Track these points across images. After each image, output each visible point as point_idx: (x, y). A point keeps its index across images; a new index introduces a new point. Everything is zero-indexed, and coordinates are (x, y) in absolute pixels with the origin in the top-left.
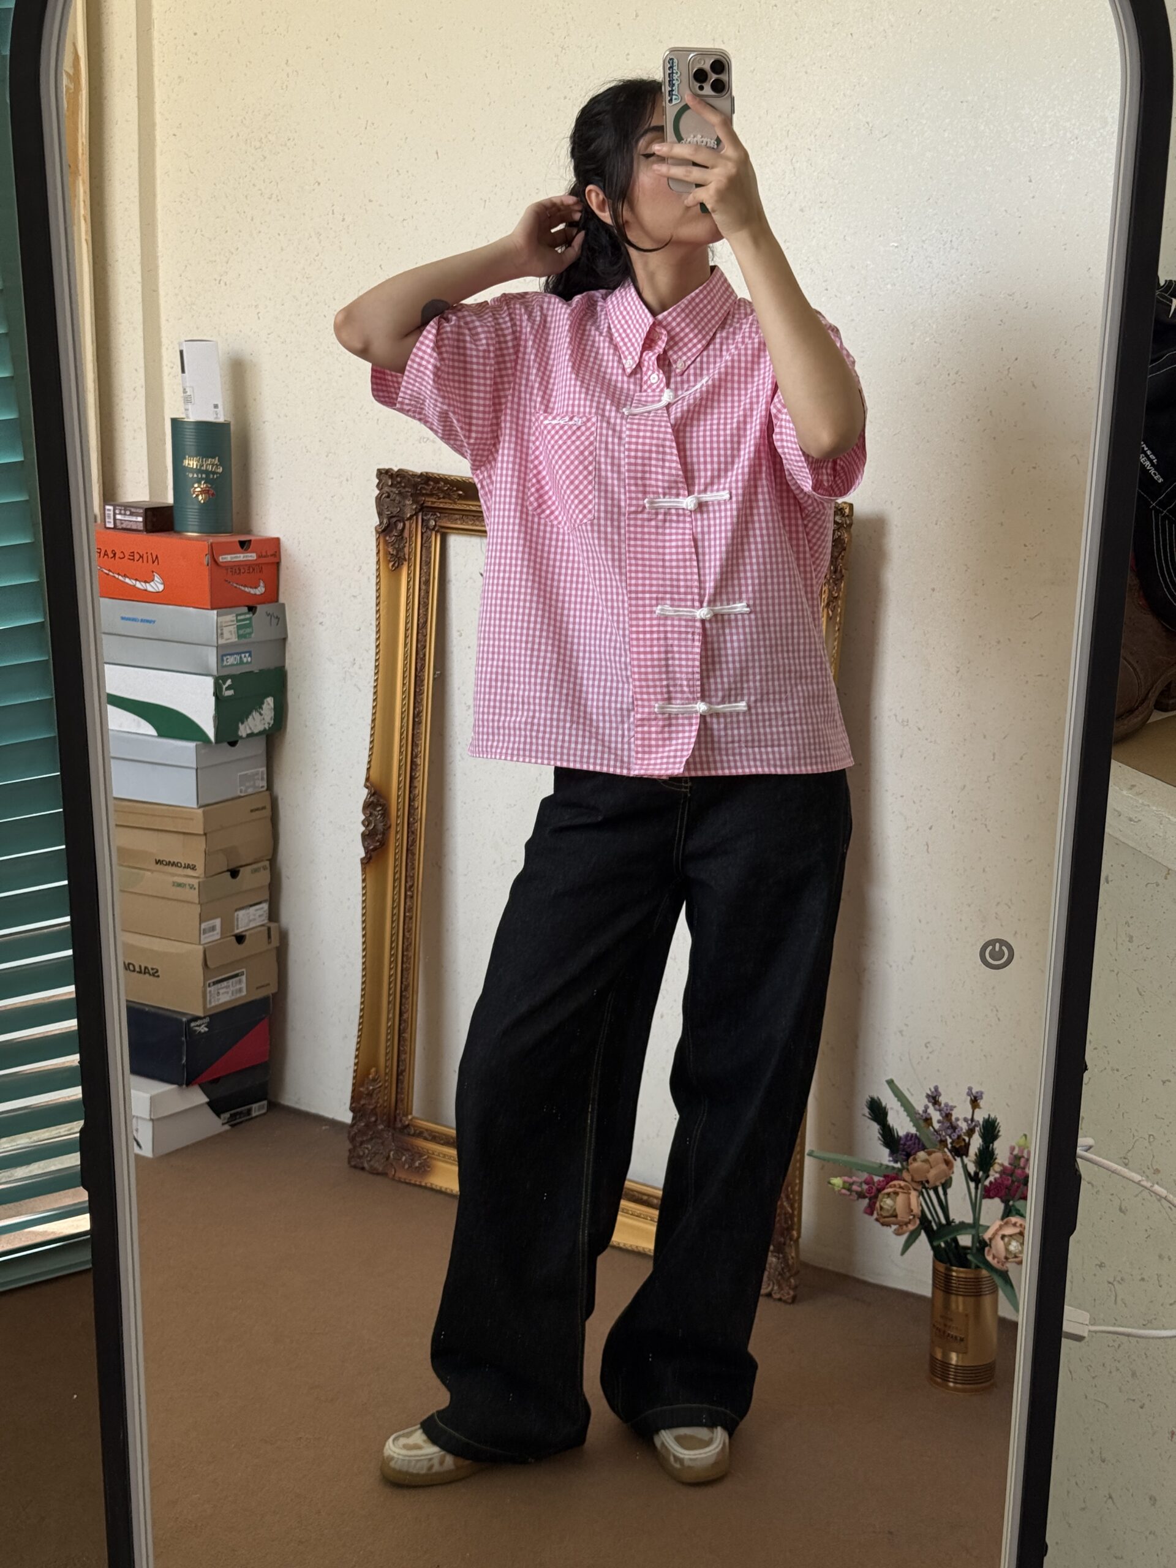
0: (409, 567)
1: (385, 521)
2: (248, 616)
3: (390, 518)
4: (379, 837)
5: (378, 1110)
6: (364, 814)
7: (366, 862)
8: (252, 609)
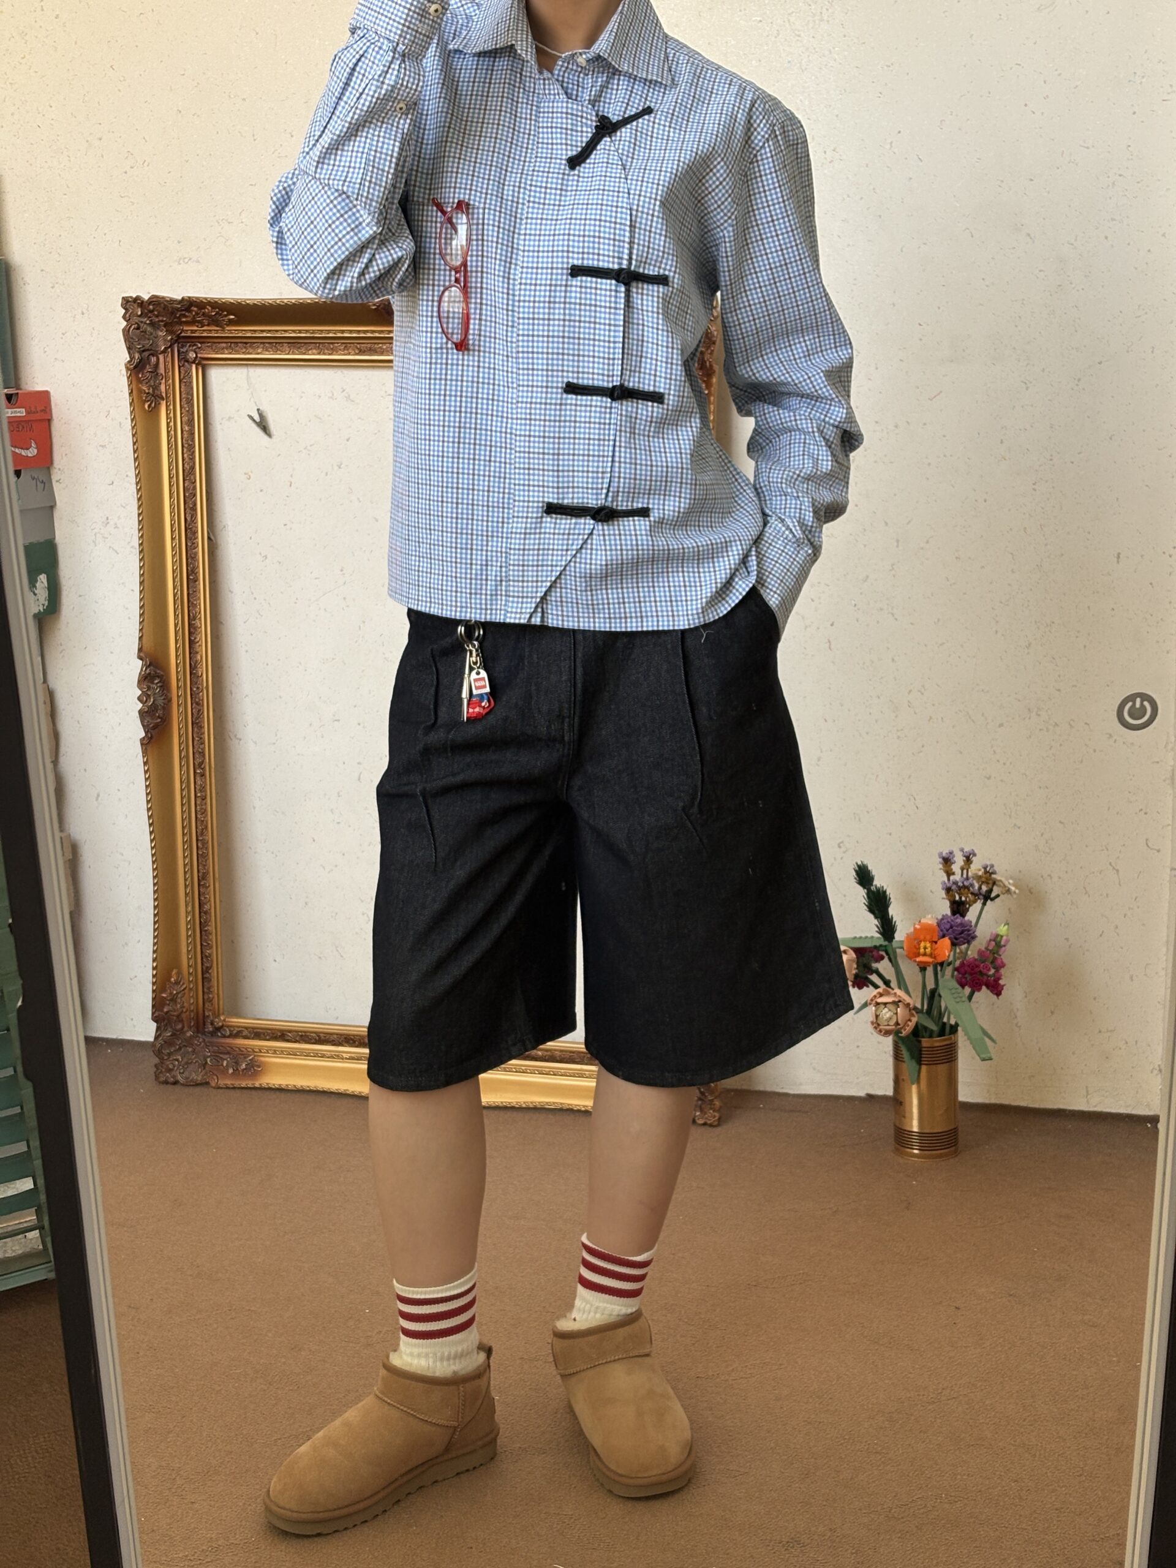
0: (167, 407)
1: (137, 356)
3: (141, 352)
4: (160, 712)
5: (184, 1016)
6: (141, 689)
7: (147, 743)
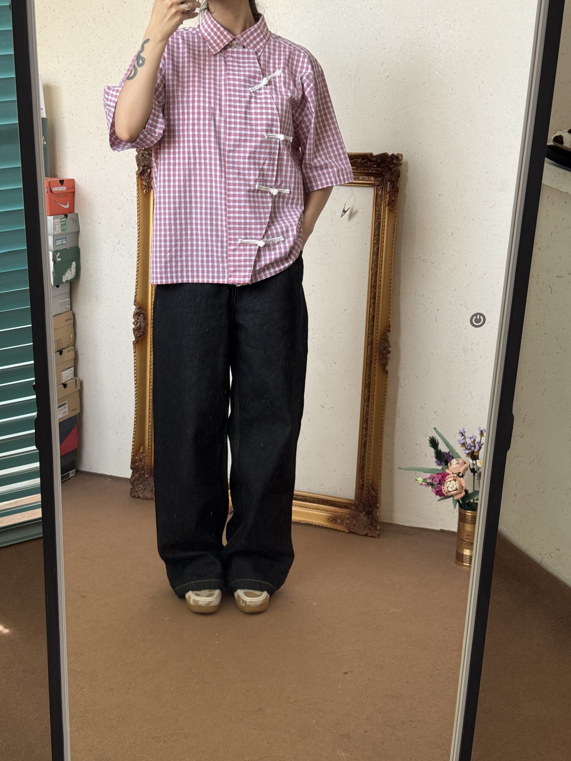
1: (142, 168)
2: (65, 219)
4: (142, 330)
5: (145, 468)
6: (134, 319)
7: (136, 343)
8: (66, 216)
